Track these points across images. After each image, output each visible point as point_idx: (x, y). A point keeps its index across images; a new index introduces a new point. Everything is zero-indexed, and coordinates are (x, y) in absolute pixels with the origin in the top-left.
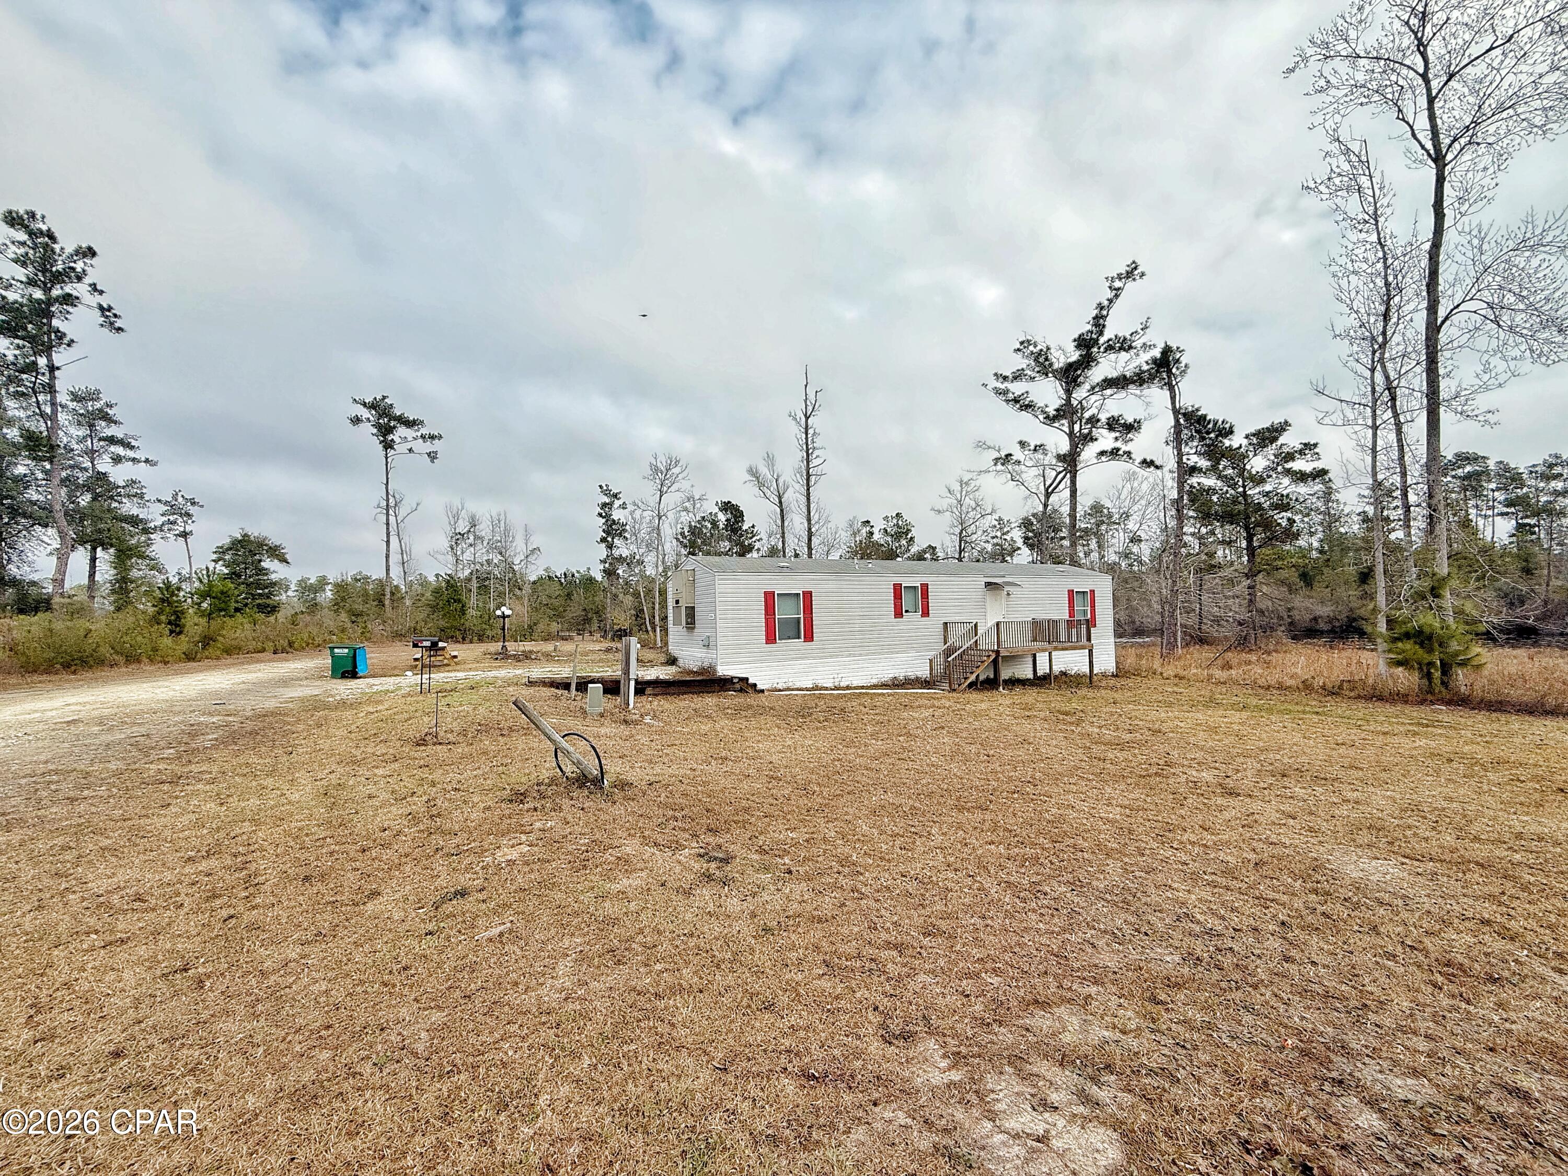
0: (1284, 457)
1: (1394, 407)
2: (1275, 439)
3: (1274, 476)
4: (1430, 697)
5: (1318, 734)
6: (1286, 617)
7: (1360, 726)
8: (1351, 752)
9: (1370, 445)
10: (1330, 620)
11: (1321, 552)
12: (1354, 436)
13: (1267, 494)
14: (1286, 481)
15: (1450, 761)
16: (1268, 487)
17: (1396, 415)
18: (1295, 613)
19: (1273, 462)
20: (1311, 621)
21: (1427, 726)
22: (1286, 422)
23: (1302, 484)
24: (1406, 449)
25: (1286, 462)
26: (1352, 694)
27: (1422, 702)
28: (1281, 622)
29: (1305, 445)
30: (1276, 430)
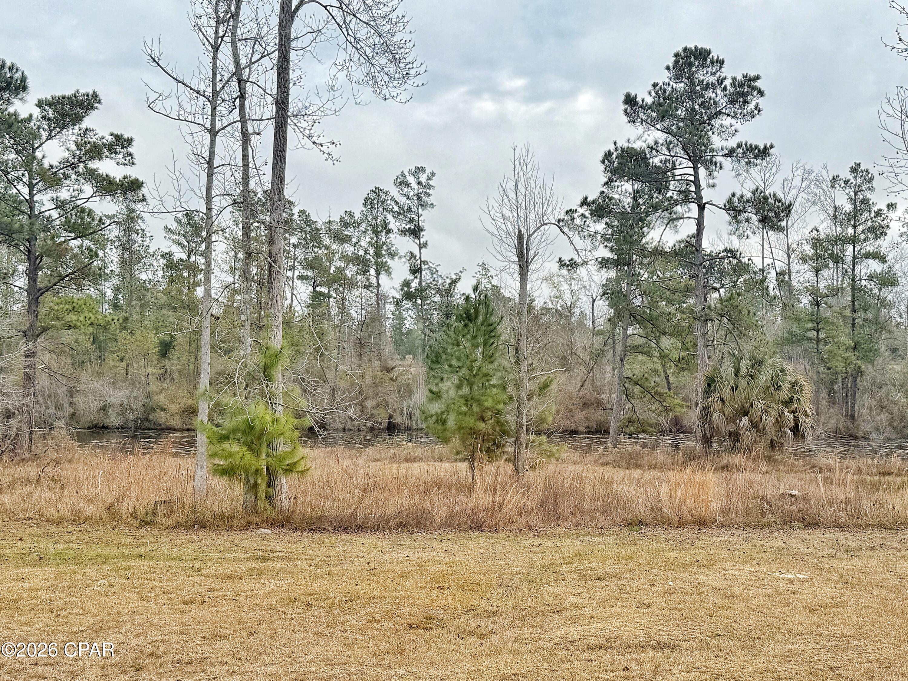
0: (90, 151)
1: (242, 108)
2: (78, 119)
3: (74, 177)
4: (255, 519)
5: (158, 590)
6: (66, 405)
7: (199, 570)
8: (205, 613)
9: (206, 155)
10: (124, 410)
11: (116, 306)
12: (189, 139)
13: (60, 205)
14: (88, 189)
15: (309, 605)
16: (64, 194)
17: (243, 120)
18: (79, 400)
19: (74, 156)
20: (98, 412)
21: (265, 560)
22: (95, 95)
23: (109, 198)
24: (252, 172)
25: (92, 158)
26: (170, 522)
27: (248, 526)
28: (59, 413)
29: (118, 137)
30: (81, 104)
